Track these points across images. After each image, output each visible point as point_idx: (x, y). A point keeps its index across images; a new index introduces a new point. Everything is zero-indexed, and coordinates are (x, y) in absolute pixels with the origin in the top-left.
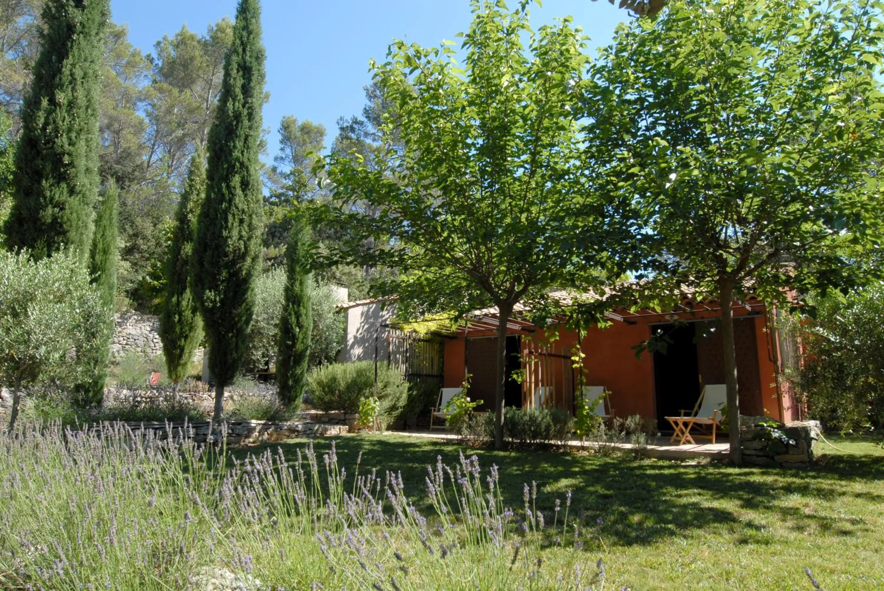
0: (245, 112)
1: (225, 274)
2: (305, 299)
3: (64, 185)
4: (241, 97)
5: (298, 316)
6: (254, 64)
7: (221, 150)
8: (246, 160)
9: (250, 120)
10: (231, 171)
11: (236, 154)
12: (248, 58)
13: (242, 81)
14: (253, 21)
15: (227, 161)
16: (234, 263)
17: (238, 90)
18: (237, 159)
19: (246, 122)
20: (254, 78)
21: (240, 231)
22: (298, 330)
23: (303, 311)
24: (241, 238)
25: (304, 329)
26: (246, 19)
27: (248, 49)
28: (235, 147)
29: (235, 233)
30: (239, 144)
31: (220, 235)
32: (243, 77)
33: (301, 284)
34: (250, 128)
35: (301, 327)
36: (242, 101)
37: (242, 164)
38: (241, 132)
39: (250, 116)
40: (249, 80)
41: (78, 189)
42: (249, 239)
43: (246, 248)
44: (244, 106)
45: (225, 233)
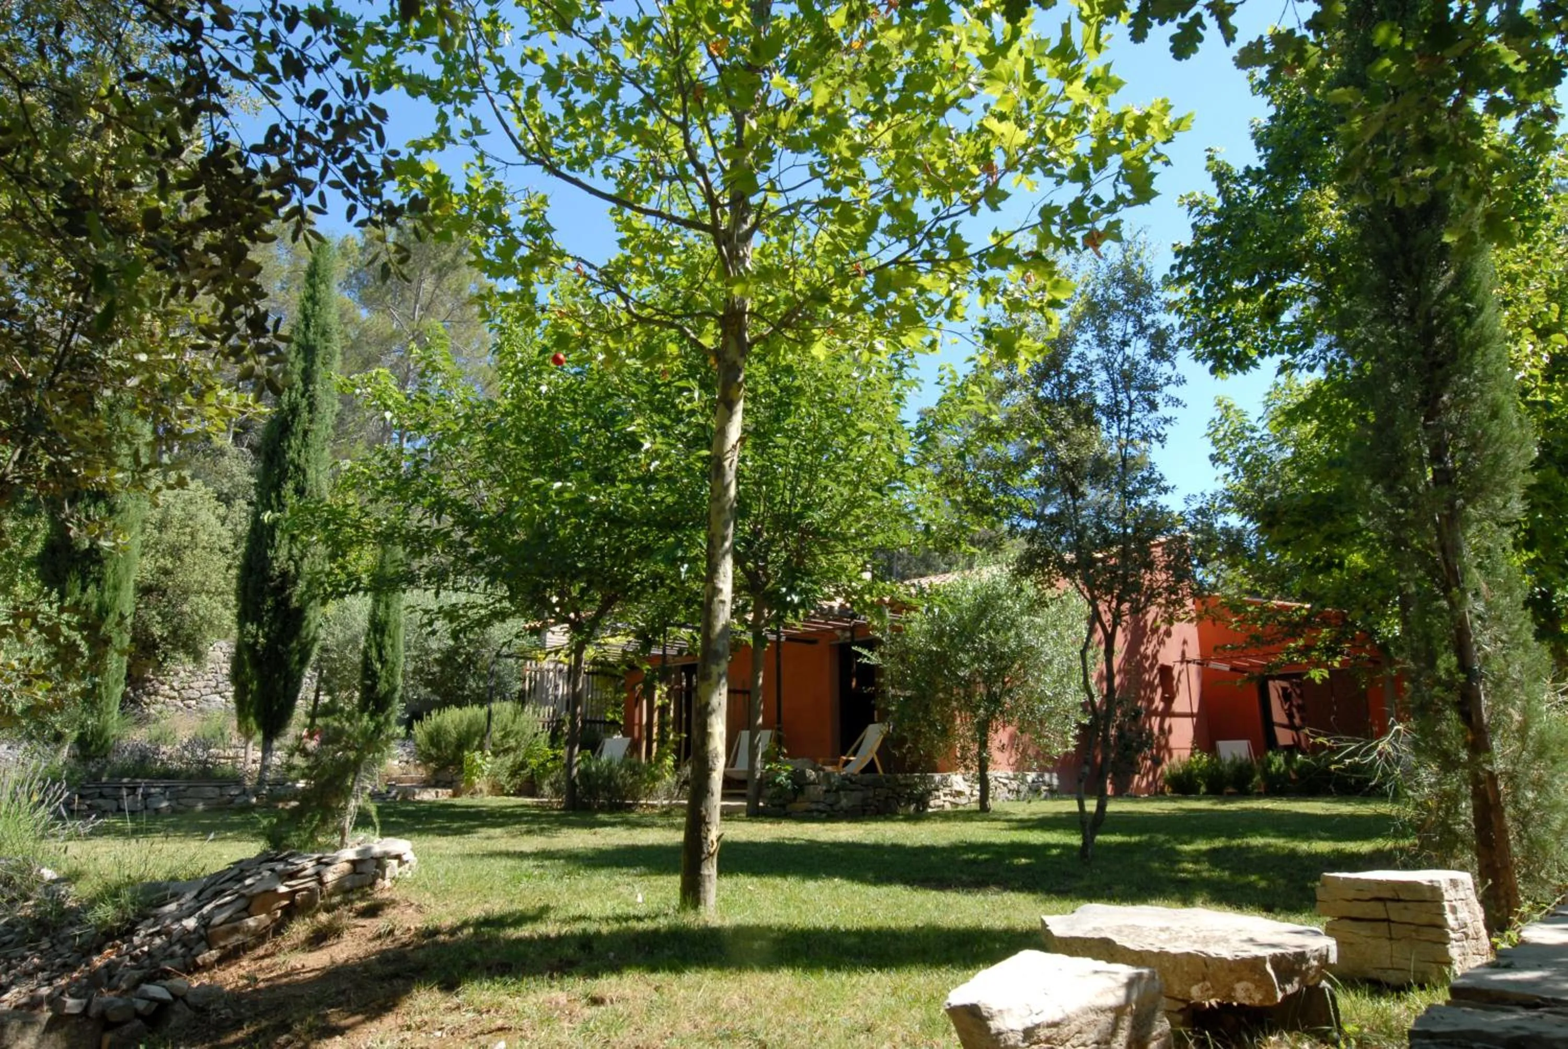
0: (304, 402)
1: (270, 602)
2: (392, 626)
3: (102, 504)
4: (300, 385)
5: (380, 648)
6: (320, 342)
7: (274, 452)
8: (302, 461)
9: (310, 412)
10: (283, 476)
11: (291, 454)
12: (311, 336)
13: (303, 364)
14: (323, 287)
15: (279, 465)
16: (281, 588)
17: (296, 378)
18: (292, 461)
19: (305, 415)
20: (319, 361)
21: (290, 550)
22: (379, 666)
23: (388, 641)
24: (291, 557)
25: (390, 665)
26: (313, 286)
27: (312, 323)
28: (290, 447)
29: (283, 553)
30: (295, 443)
31: (266, 557)
32: (305, 359)
33: (387, 606)
34: (311, 421)
35: (384, 662)
36: (301, 389)
37: (297, 468)
38: (298, 428)
39: (312, 407)
40: (313, 363)
41: (119, 507)
42: (301, 559)
43: (297, 569)
44: (303, 396)
45: (270, 553)
